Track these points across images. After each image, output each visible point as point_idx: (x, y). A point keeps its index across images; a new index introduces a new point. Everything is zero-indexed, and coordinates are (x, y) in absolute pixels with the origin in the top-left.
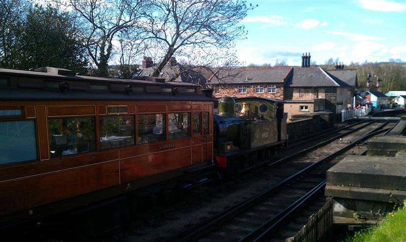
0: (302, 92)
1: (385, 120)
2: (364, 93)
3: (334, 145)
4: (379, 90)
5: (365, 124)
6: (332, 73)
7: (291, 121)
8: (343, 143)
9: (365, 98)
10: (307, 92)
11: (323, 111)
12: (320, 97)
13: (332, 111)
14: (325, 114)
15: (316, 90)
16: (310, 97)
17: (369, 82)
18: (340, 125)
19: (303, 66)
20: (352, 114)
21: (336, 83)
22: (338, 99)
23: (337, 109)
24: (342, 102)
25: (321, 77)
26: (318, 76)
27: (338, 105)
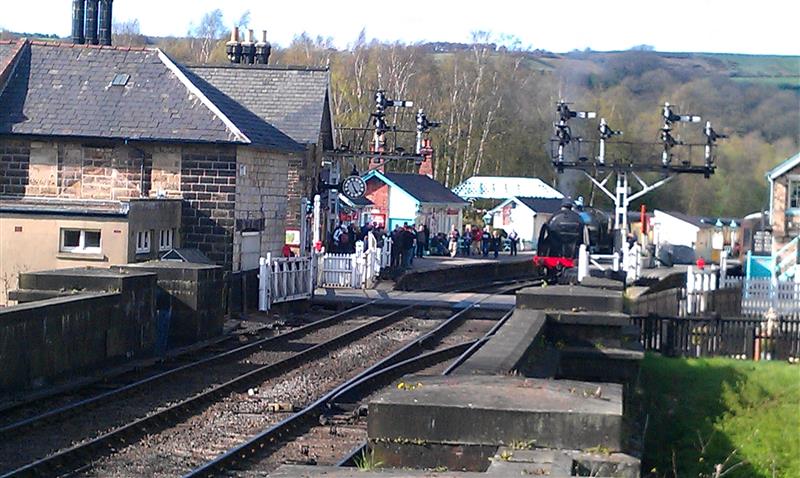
0: (76, 163)
1: (453, 308)
2: (360, 183)
3: (220, 422)
4: (425, 168)
5: (363, 322)
6: (217, 79)
7: (13, 304)
8: (265, 410)
9: (363, 202)
10: (98, 164)
11: (173, 256)
12: (158, 190)
13: (213, 258)
14: (182, 271)
15: (139, 154)
16: (111, 186)
18: (251, 327)
19: (79, 37)
20: (306, 274)
21: (234, 129)
22: (240, 202)
23: (236, 249)
24: (259, 217)
25: (165, 95)
26: (148, 88)
27: (244, 231)
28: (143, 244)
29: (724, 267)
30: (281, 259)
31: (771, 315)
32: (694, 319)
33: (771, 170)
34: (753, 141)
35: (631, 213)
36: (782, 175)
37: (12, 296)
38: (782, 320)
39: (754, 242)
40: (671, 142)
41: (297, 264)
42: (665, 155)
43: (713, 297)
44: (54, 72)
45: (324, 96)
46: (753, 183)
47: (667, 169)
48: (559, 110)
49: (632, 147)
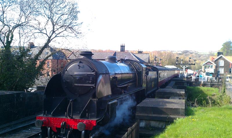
19: (121, 51)
25: (131, 57)
29: (197, 76)
32: (193, 82)
33: (202, 64)
34: (200, 61)
35: (185, 70)
36: (204, 65)
38: (204, 82)
39: (200, 73)
40: (190, 61)
43: (195, 79)
44: (118, 55)
45: (149, 57)
46: (200, 66)
47: (189, 64)
48: (176, 58)
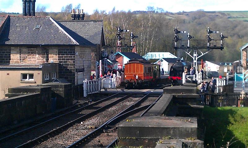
0: (25, 53)
1: (144, 94)
2: (114, 55)
3: (72, 133)
4: (134, 51)
5: (116, 99)
6: (68, 25)
7: (7, 98)
8: (86, 128)
9: (115, 61)
10: (32, 53)
11: (56, 81)
12: (51, 60)
13: (69, 81)
14: (59, 85)
15: (45, 49)
16: (36, 60)
17: (120, 39)
18: (81, 102)
19: (25, 14)
20: (98, 85)
21: (74, 41)
22: (77, 63)
23: (76, 78)
24: (83, 68)
25: (52, 31)
26: (47, 29)
27: (78, 72)
28: (47, 78)
29: (228, 78)
30: (90, 81)
31: (243, 93)
32: (219, 95)
33: (241, 47)
34: (235, 38)
35: (199, 62)
36: (245, 49)
37: (6, 95)
39: (237, 70)
40: (210, 40)
41: (95, 82)
42: (208, 44)
44: (18, 25)
45: (102, 29)
47: (209, 48)
48: (175, 31)
49: (198, 41)
